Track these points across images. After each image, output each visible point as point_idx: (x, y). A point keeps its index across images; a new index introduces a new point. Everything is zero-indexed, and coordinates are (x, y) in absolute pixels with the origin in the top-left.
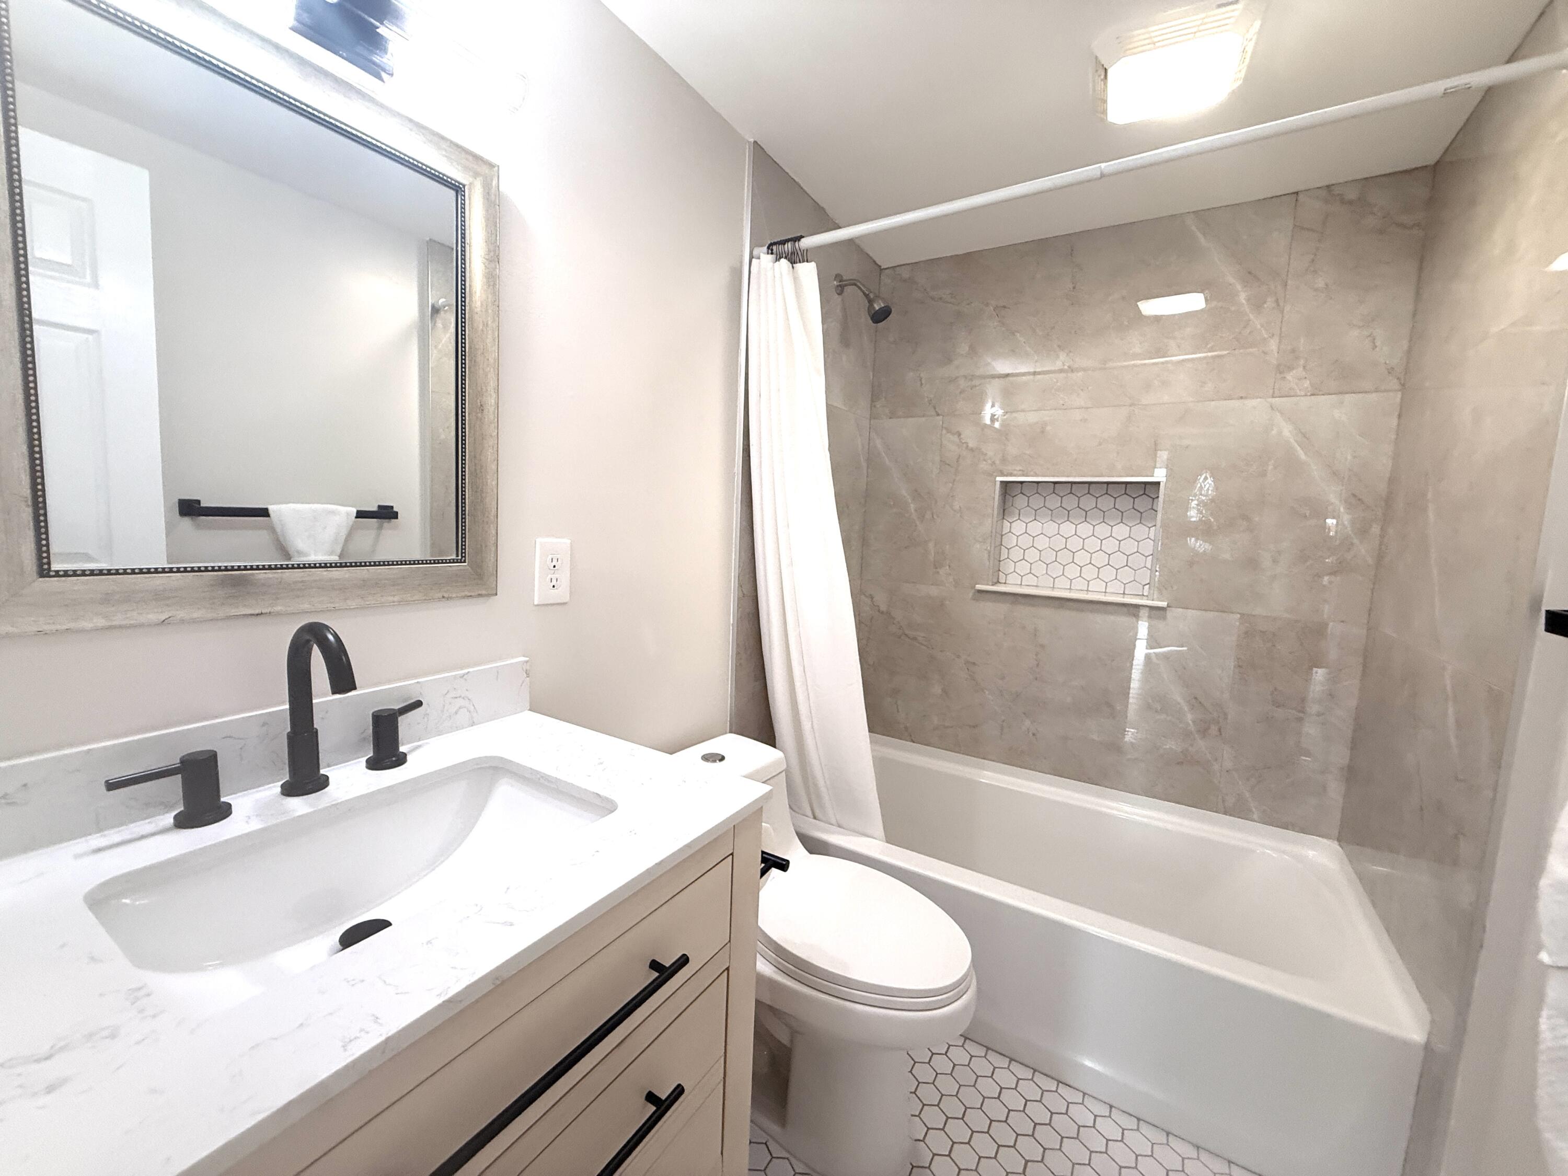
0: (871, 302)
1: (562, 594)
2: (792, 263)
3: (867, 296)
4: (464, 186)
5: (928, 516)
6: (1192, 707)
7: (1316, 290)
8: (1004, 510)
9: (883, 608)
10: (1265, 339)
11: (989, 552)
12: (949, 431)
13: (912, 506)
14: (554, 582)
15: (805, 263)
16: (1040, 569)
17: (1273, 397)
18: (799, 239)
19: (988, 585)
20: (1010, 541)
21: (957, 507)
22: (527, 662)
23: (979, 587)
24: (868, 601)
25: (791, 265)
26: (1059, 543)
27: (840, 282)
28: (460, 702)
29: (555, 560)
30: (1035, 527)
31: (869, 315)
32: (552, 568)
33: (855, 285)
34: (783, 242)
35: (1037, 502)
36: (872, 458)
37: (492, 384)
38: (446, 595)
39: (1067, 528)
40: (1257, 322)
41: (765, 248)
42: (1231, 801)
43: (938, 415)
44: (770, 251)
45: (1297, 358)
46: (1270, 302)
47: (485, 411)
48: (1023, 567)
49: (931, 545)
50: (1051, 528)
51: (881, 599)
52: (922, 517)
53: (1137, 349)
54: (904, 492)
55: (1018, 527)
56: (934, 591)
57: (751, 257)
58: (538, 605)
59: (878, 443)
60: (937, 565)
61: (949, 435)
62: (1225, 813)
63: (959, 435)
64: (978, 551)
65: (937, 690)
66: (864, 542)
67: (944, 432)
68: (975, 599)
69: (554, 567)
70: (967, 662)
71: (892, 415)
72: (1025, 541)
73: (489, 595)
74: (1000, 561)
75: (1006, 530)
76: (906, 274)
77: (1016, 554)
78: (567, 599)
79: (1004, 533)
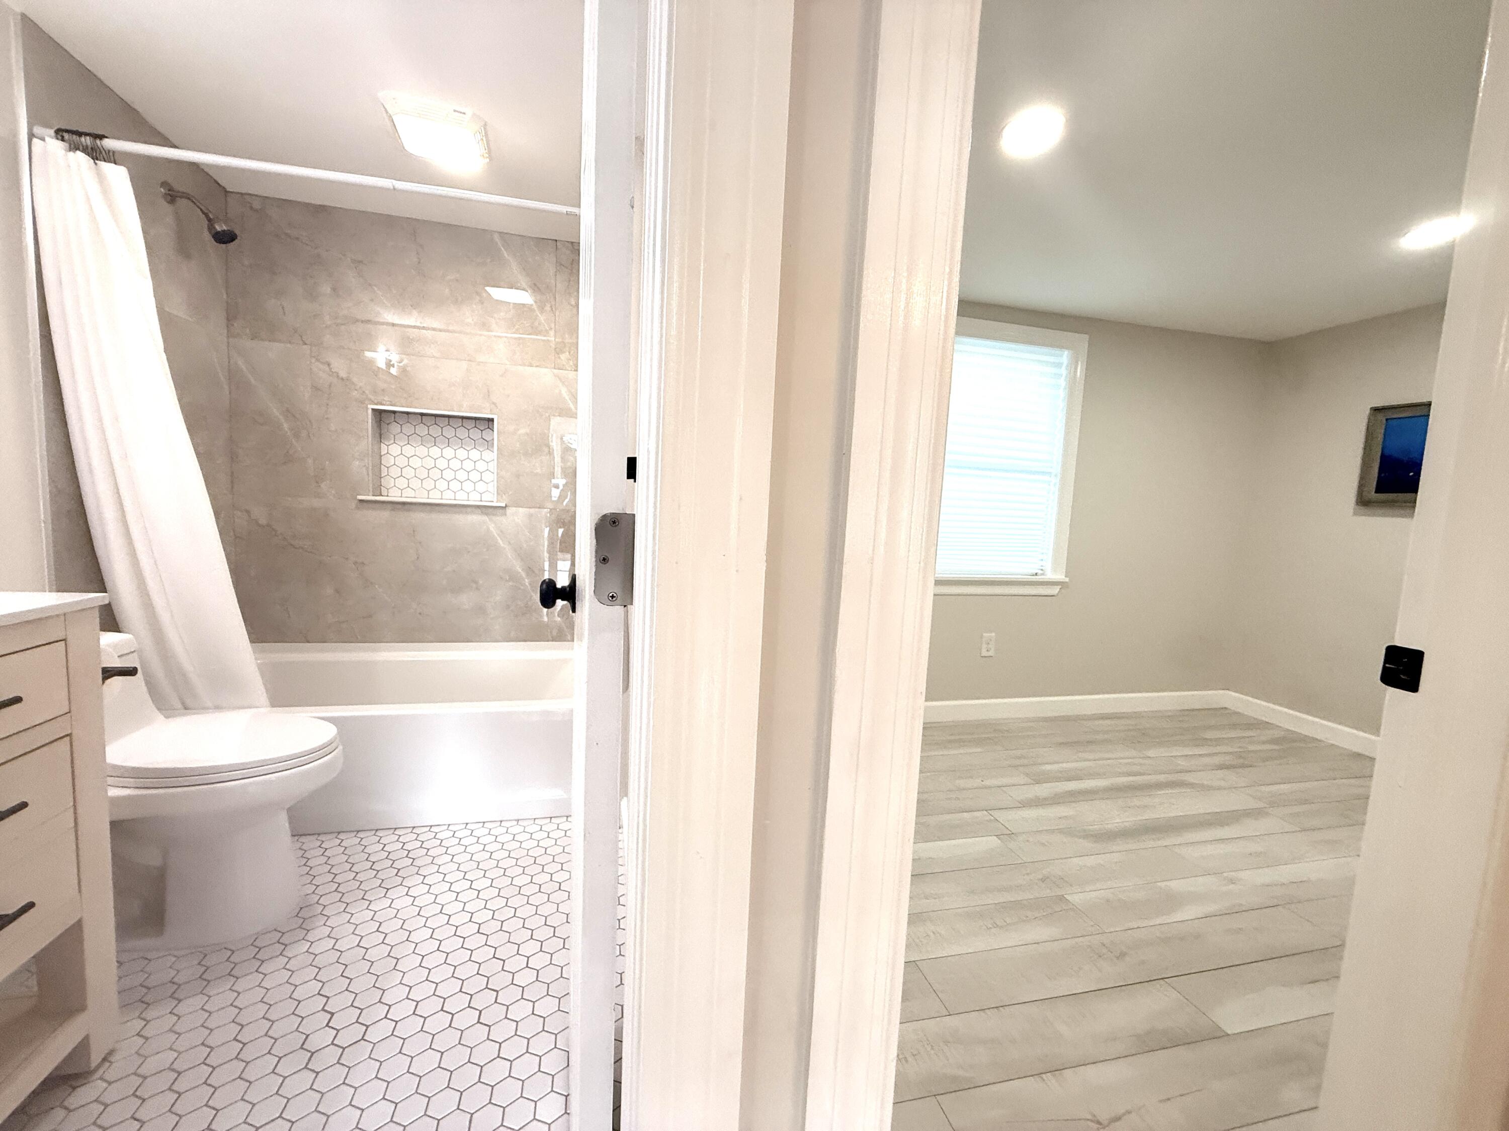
0: (210, 221)
2: (93, 159)
3: (206, 215)
5: (304, 434)
6: (528, 575)
7: (572, 305)
8: (381, 435)
9: (263, 521)
10: (546, 330)
11: (367, 468)
12: (318, 360)
13: (286, 426)
15: (113, 165)
16: (415, 483)
17: (555, 369)
18: (101, 137)
19: (369, 495)
20: (388, 461)
21: (333, 429)
23: (360, 497)
25: (92, 161)
26: (429, 463)
27: (169, 190)
30: (409, 450)
31: (210, 233)
33: (189, 199)
34: (80, 134)
35: (408, 429)
36: (232, 374)
39: (435, 451)
40: (542, 318)
41: (52, 132)
42: (555, 633)
43: (306, 344)
44: (60, 137)
45: (565, 347)
46: (548, 308)
48: (402, 483)
49: (310, 461)
50: (422, 450)
51: (260, 514)
52: (297, 436)
53: (470, 320)
54: (275, 411)
55: (395, 449)
56: (316, 503)
57: (31, 136)
59: (241, 363)
60: (318, 480)
61: (317, 363)
62: (552, 641)
63: (329, 365)
64: (358, 468)
65: (329, 591)
66: (233, 457)
67: (313, 360)
68: (357, 508)
70: (355, 563)
71: (254, 337)
72: (401, 461)
74: (381, 478)
75: (384, 452)
76: (257, 205)
77: (394, 472)
79: (382, 453)
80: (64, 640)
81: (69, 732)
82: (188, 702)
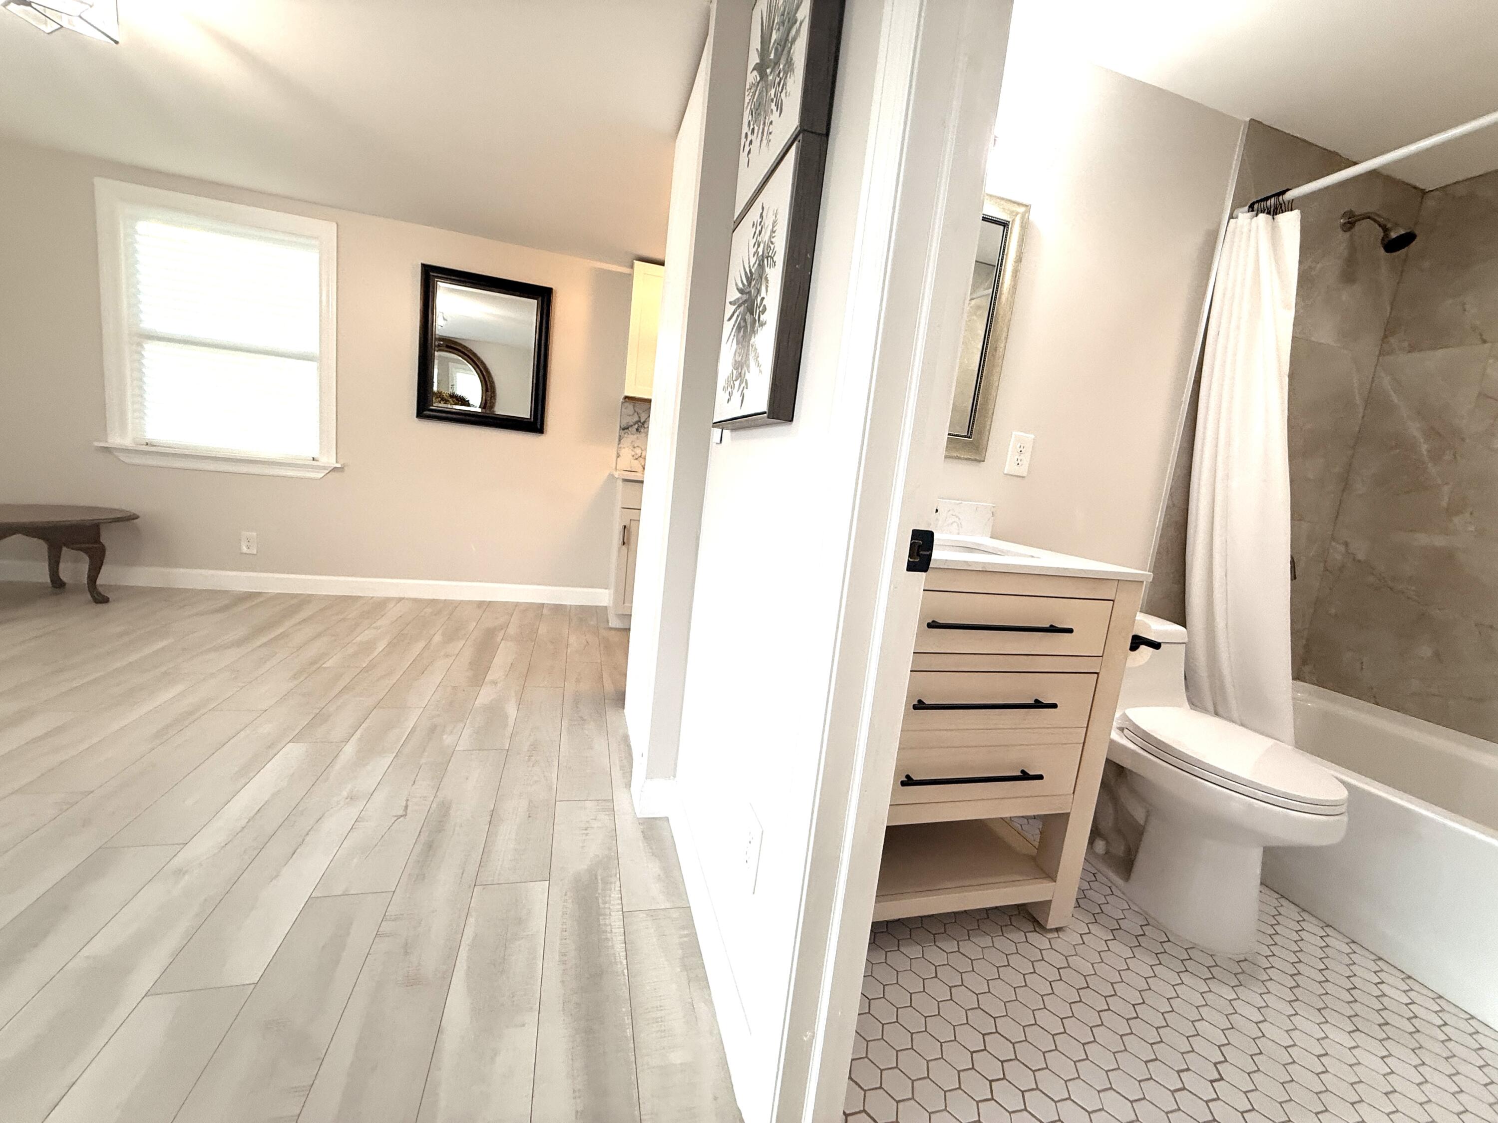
0: (1386, 230)
1: (1023, 470)
2: (1272, 215)
3: (1383, 226)
4: (1009, 222)
5: (1448, 457)
9: (1361, 556)
13: (1424, 448)
14: (1019, 461)
15: (1288, 212)
18: (1283, 193)
22: (994, 507)
24: (1342, 548)
25: (1270, 217)
27: (1350, 218)
28: (954, 519)
29: (1022, 447)
31: (1383, 245)
32: (1019, 451)
33: (1369, 218)
34: (1266, 199)
36: (1372, 397)
37: (1004, 335)
38: (959, 455)
41: (1247, 208)
43: (1484, 342)
44: (1251, 209)
47: (998, 351)
49: (1446, 489)
51: (1361, 548)
52: (1437, 458)
54: (1415, 429)
56: (1440, 541)
57: (1230, 218)
58: (1006, 474)
59: (1386, 382)
60: (1452, 512)
65: (1426, 651)
69: (1021, 451)
70: (1478, 625)
71: (1412, 349)
73: (979, 461)
78: (1025, 474)
80: (1113, 601)
81: (1098, 671)
82: (1221, 710)
